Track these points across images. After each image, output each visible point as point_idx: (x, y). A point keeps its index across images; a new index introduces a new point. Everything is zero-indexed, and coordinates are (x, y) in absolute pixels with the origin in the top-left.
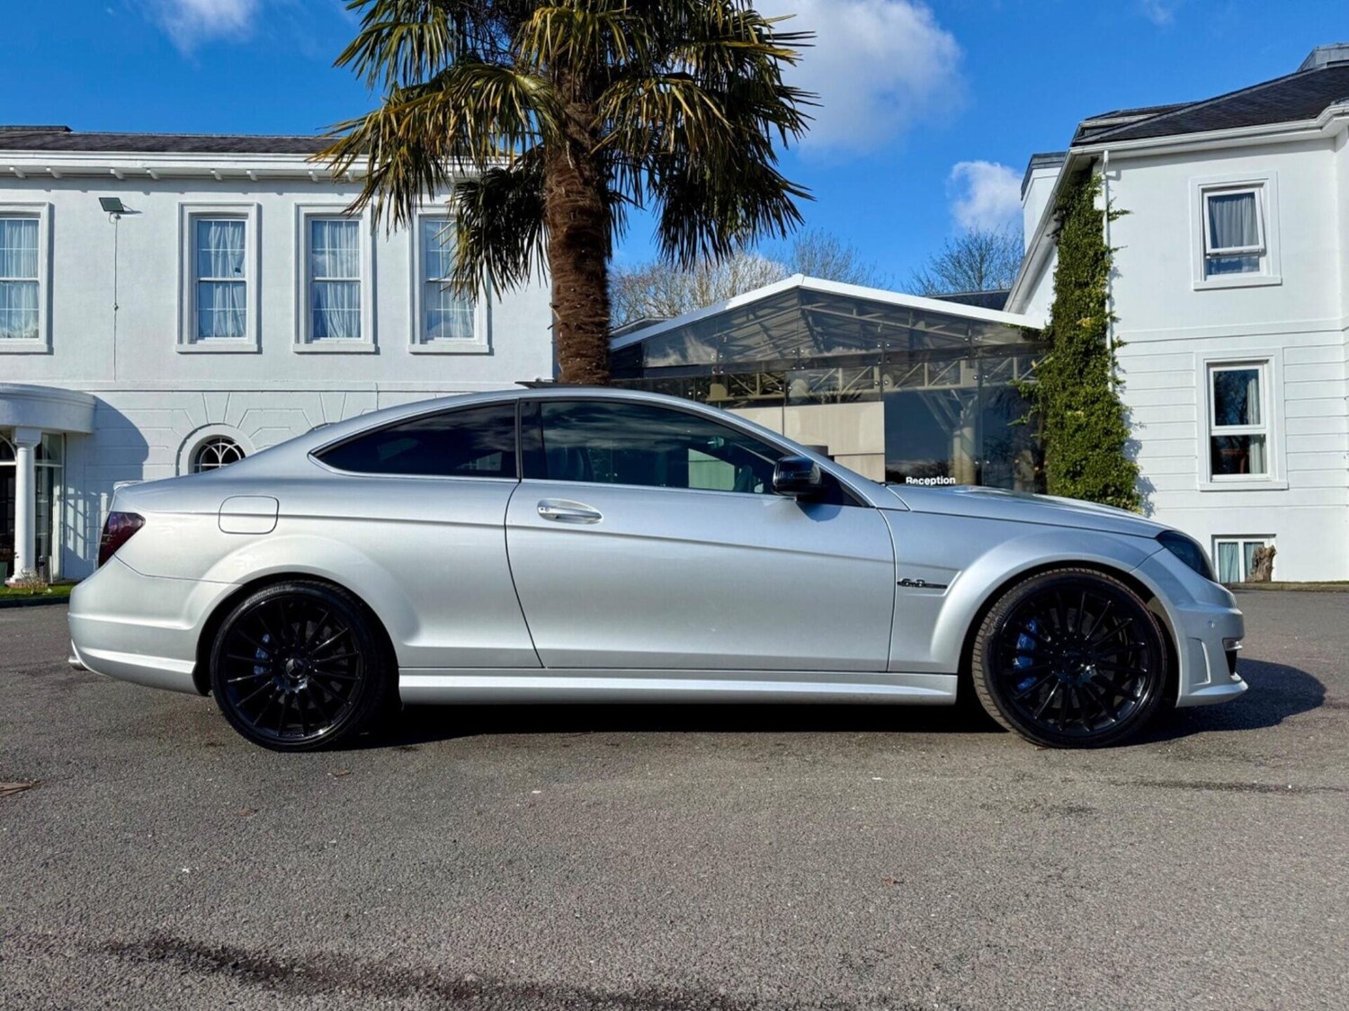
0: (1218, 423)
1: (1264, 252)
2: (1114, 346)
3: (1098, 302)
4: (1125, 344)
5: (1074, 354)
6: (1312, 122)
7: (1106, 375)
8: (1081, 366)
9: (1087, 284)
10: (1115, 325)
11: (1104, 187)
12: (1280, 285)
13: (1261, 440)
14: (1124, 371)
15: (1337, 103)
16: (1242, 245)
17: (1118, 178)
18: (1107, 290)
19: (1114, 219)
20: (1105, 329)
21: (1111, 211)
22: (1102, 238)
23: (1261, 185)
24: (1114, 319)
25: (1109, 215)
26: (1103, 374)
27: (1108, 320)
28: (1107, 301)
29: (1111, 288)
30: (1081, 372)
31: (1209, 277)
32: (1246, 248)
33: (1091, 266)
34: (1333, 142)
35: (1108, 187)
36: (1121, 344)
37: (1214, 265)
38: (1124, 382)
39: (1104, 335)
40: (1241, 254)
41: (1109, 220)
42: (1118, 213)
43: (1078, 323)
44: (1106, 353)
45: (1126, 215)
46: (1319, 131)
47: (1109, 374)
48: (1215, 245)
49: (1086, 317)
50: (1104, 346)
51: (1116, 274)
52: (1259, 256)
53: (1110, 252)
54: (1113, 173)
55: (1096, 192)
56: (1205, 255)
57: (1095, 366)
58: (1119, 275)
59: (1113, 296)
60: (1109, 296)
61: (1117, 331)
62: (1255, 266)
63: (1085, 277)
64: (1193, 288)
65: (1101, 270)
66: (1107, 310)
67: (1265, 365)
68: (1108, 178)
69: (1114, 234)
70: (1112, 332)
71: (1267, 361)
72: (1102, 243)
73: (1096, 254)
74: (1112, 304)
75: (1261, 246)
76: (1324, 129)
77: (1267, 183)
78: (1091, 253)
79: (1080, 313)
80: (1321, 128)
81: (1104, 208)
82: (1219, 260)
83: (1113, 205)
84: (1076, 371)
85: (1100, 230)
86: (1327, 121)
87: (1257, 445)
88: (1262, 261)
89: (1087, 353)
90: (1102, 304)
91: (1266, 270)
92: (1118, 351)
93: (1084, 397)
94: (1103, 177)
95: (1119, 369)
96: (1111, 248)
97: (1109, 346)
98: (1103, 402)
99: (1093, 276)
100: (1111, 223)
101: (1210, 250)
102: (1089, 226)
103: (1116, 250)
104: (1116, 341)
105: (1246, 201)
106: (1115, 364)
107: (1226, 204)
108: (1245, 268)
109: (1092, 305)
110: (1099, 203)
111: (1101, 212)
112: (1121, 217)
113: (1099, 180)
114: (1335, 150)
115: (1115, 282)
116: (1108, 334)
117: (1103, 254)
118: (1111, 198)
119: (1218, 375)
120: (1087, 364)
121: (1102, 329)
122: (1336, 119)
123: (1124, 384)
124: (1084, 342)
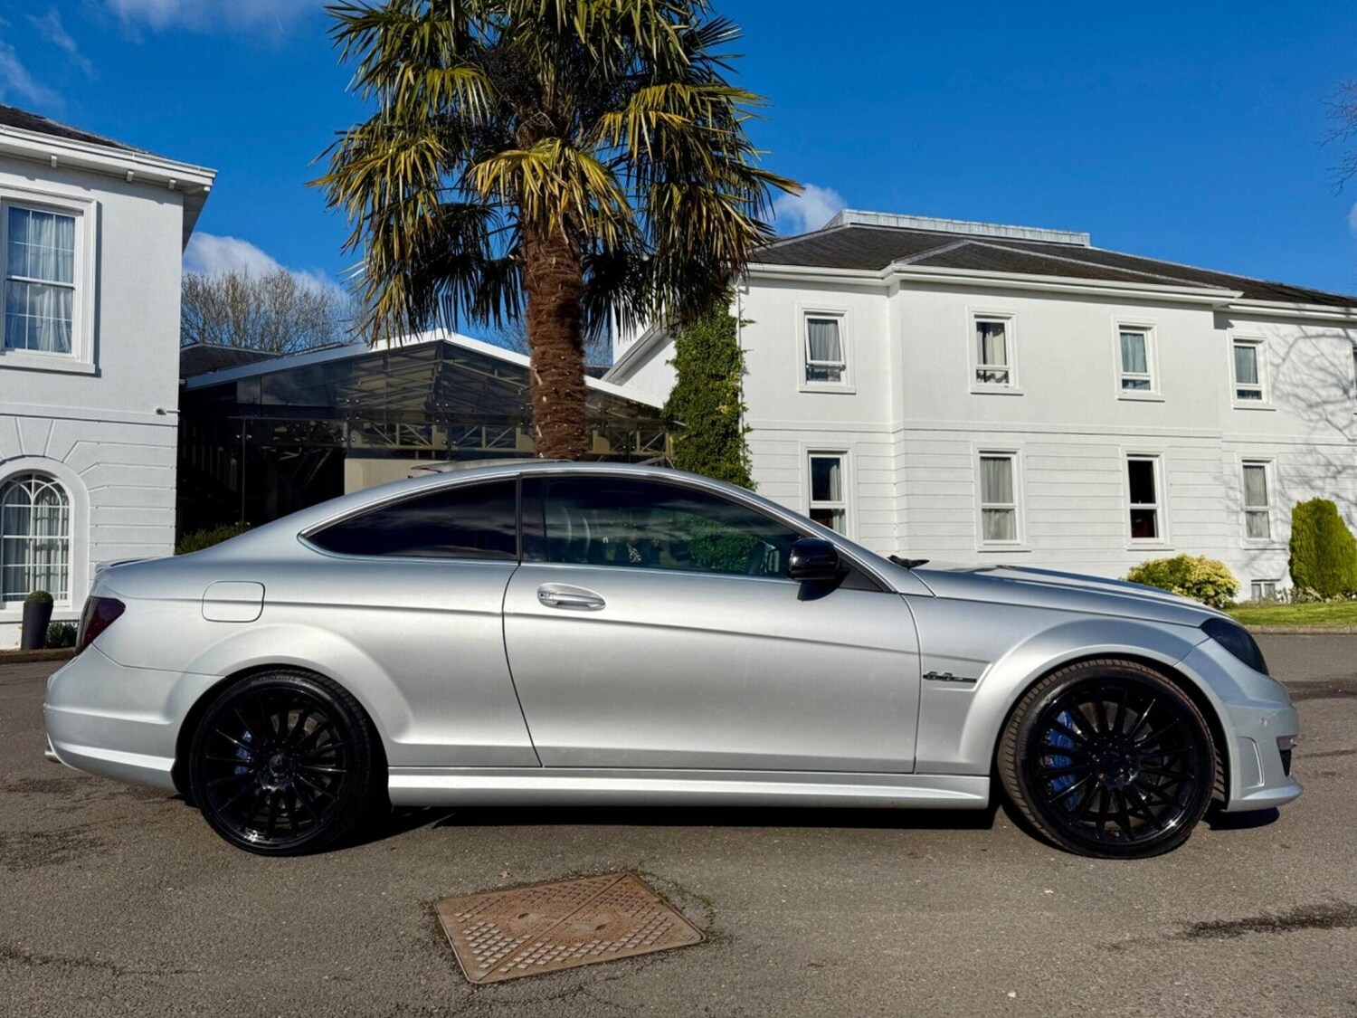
0: (814, 499)
1: (844, 368)
2: (744, 431)
3: (733, 393)
4: (752, 430)
5: (716, 434)
6: (879, 274)
7: (739, 455)
8: (721, 446)
9: (724, 377)
10: (744, 413)
11: (737, 298)
12: (855, 394)
13: (841, 513)
14: (751, 453)
15: (895, 262)
16: (827, 360)
17: (747, 292)
18: (739, 384)
19: (744, 326)
20: (738, 417)
21: (742, 319)
22: (735, 340)
23: (842, 315)
24: (744, 409)
25: (740, 322)
26: (736, 453)
27: (741, 409)
28: (739, 393)
29: (742, 383)
30: (720, 450)
31: (808, 382)
32: (830, 363)
33: (728, 362)
34: (887, 291)
35: (739, 299)
36: (749, 430)
37: (813, 374)
38: (751, 461)
39: (737, 422)
40: (827, 367)
41: (741, 326)
42: (746, 322)
43: (717, 409)
44: (739, 436)
45: (752, 324)
46: (880, 280)
47: (741, 454)
48: (812, 359)
49: (724, 404)
50: (736, 431)
51: (745, 372)
52: (841, 370)
53: (741, 352)
54: (743, 288)
55: (731, 301)
56: (806, 364)
57: (731, 447)
58: (748, 373)
59: (744, 390)
60: (741, 390)
61: (747, 419)
62: (838, 377)
63: (723, 371)
64: (798, 389)
65: (736, 367)
66: (740, 401)
67: (845, 455)
68: (740, 291)
69: (745, 338)
70: (743, 420)
71: (846, 452)
72: (735, 346)
73: (733, 353)
74: (743, 396)
75: (842, 363)
76: (885, 280)
77: (846, 315)
78: (729, 352)
79: (719, 401)
80: (882, 278)
81: (737, 316)
82: (813, 370)
83: (743, 314)
84: (716, 450)
85: (734, 333)
86: (889, 274)
87: (838, 517)
88: (843, 373)
89: (726, 435)
90: (736, 396)
91: (845, 382)
92: (747, 436)
93: (725, 472)
94: (737, 290)
95: (748, 451)
96: (742, 349)
97: (740, 431)
98: (739, 476)
99: (729, 371)
100: (743, 329)
101: (809, 361)
102: (726, 329)
103: (745, 351)
104: (745, 427)
105: (831, 326)
106: (745, 446)
107: (819, 326)
108: (830, 378)
109: (728, 395)
110: (733, 311)
111: (734, 319)
112: (749, 325)
113: (732, 293)
114: (888, 296)
115: (744, 378)
116: (740, 420)
117: (737, 354)
118: (742, 308)
119: (814, 460)
120: (725, 444)
121: (736, 415)
122: (895, 274)
123: (752, 463)
124: (725, 426)
